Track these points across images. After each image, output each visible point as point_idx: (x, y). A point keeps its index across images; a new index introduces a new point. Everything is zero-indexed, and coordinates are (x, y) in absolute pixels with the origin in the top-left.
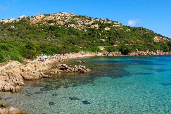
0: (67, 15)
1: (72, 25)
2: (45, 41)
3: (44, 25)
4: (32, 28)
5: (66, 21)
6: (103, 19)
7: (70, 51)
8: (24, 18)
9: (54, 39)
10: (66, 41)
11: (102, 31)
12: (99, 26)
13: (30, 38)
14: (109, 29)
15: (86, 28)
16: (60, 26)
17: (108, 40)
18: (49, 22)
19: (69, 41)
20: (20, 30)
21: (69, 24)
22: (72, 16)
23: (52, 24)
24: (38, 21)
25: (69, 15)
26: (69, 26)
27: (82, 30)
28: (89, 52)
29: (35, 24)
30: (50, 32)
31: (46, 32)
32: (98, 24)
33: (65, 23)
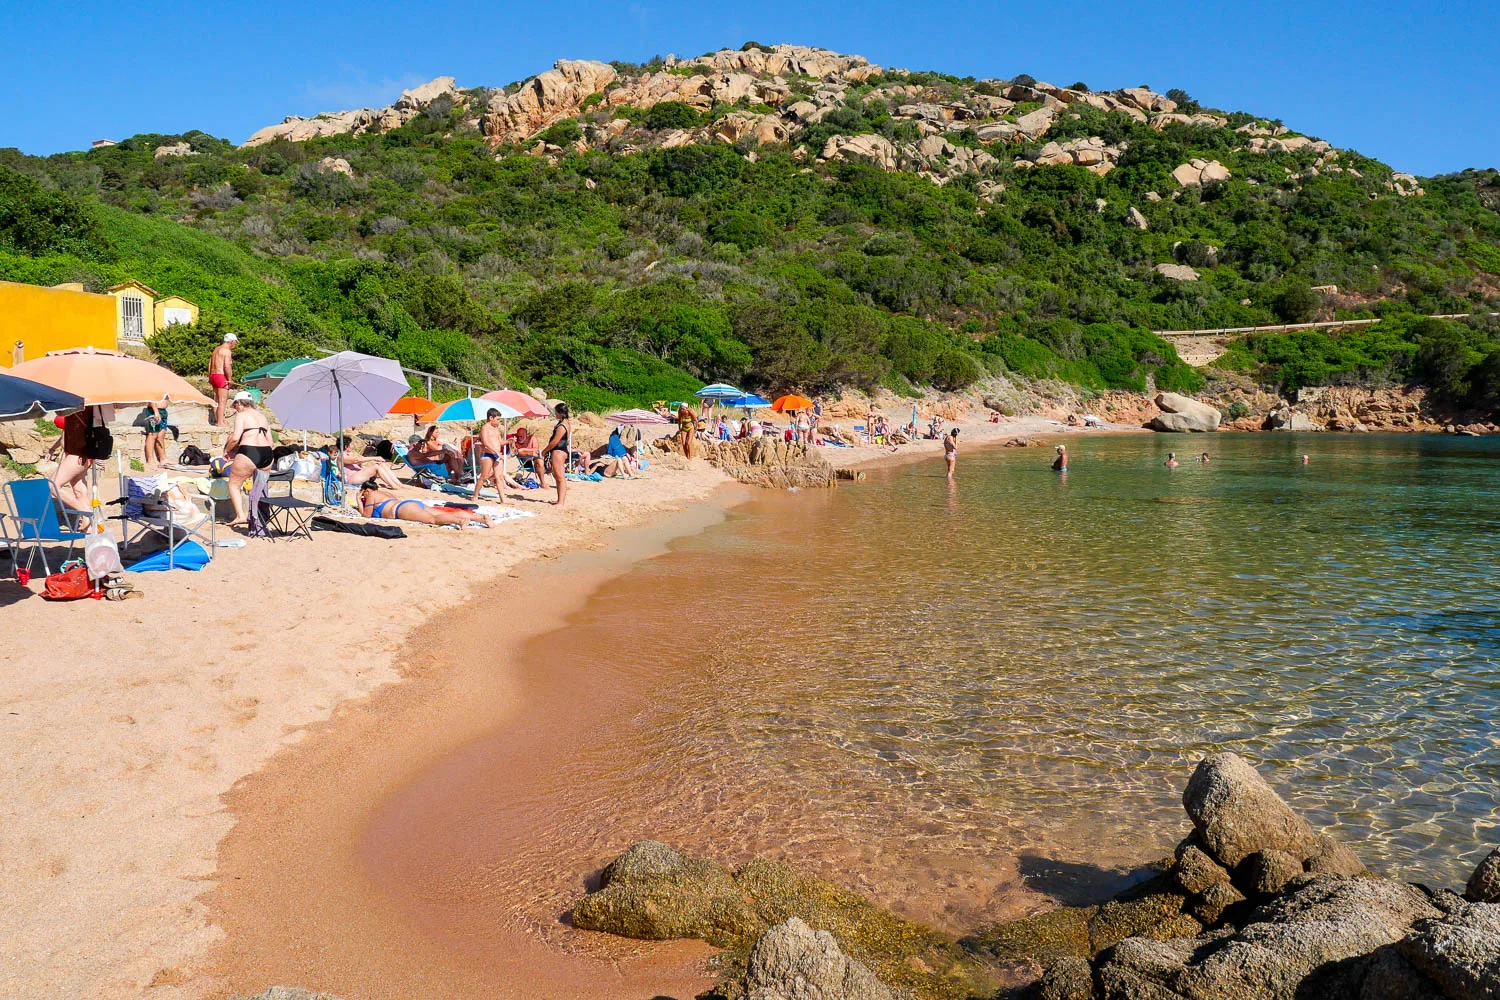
0: (812, 70)
1: (862, 144)
2: (611, 281)
3: (610, 147)
4: (501, 175)
5: (802, 108)
6: (1140, 95)
7: (883, 366)
8: (445, 97)
9: (692, 264)
10: (815, 276)
11: (1153, 196)
12: (1114, 151)
13: (465, 256)
14: (1217, 171)
15: (997, 172)
16: (752, 157)
17: (1230, 271)
18: (649, 127)
19: (838, 273)
20: (398, 190)
21: (832, 133)
22: (853, 74)
23: (677, 139)
24: (553, 118)
25: (826, 70)
26: (831, 150)
27: (955, 182)
28: (1066, 388)
29: (535, 143)
30: (660, 200)
31: (620, 201)
32: (1102, 135)
33: (791, 127)
